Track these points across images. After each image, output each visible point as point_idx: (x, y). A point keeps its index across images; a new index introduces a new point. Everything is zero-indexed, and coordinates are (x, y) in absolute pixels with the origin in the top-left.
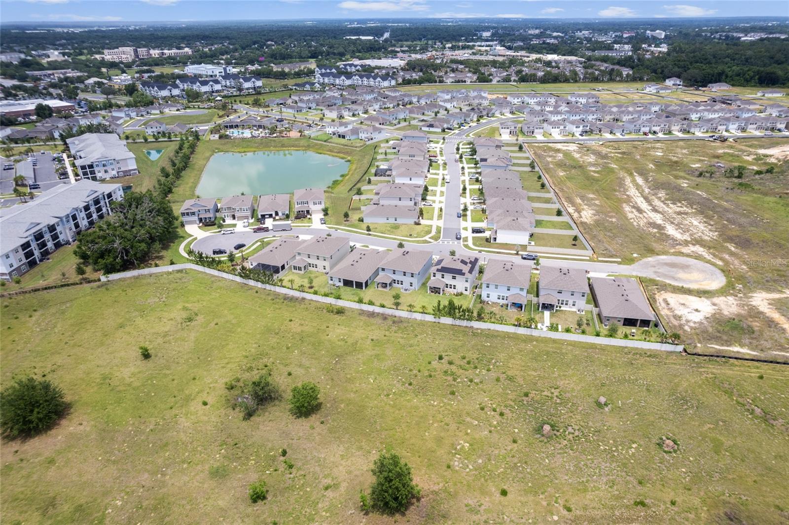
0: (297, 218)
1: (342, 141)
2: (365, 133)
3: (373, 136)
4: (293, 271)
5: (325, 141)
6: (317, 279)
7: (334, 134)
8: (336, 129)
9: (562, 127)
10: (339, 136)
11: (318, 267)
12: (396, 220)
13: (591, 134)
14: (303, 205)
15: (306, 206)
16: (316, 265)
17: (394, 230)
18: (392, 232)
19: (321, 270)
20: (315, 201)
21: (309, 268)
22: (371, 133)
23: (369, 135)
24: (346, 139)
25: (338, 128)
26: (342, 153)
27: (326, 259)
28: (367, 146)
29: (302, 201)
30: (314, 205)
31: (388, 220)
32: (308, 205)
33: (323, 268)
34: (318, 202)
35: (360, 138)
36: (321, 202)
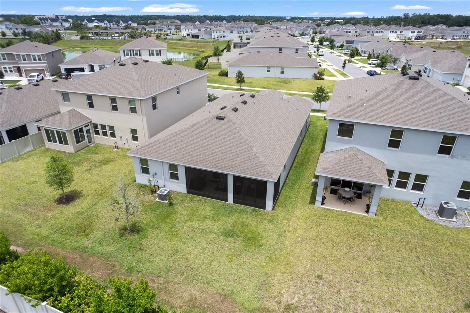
1: (195, 39)
2: (218, 32)
3: (225, 34)
4: (47, 143)
5: (180, 40)
6: (108, 167)
7: (188, 35)
8: (190, 31)
9: (399, 32)
10: (193, 36)
11: (116, 132)
12: (282, 72)
13: (425, 39)
14: (132, 56)
15: (138, 57)
16: (112, 128)
17: (283, 84)
18: (282, 86)
19: (125, 142)
20: (151, 49)
21: (95, 136)
22: (224, 32)
23: (222, 34)
24: (200, 38)
25: (192, 30)
26: (195, 47)
27: (137, 106)
28: (220, 42)
29: (131, 49)
30: (150, 56)
31: (269, 71)
32: (140, 57)
33: (130, 136)
34: (157, 51)
35: (213, 37)
36: (160, 51)
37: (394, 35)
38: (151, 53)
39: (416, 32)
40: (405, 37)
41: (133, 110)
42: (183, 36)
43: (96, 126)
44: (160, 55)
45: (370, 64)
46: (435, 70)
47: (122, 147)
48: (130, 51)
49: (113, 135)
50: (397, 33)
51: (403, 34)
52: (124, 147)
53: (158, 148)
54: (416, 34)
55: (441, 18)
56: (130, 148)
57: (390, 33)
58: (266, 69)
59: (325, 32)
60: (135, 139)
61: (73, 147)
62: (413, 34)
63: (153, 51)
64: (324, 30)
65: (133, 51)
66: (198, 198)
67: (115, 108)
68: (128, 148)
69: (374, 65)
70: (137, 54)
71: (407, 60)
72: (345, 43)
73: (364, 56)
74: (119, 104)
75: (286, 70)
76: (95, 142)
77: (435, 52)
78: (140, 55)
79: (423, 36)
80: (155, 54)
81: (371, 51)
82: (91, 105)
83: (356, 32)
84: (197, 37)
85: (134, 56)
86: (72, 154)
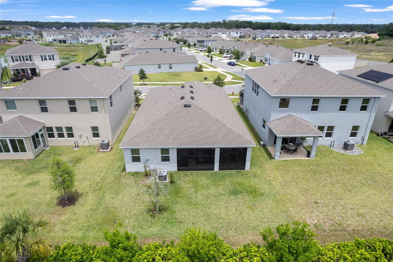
0: (14, 80)
1: (62, 44)
2: (85, 37)
3: (92, 39)
5: (47, 45)
6: (83, 165)
7: (54, 40)
9: (228, 33)
10: (60, 42)
11: (74, 132)
12: (171, 68)
13: (245, 38)
14: (23, 62)
15: (29, 62)
16: (69, 129)
17: (175, 77)
18: (176, 79)
19: (85, 139)
20: (43, 54)
21: (49, 139)
22: (91, 37)
23: (89, 38)
24: (67, 43)
25: (57, 36)
26: (66, 51)
27: (99, 105)
28: (88, 46)
29: (21, 54)
30: (43, 60)
31: (159, 67)
32: (32, 62)
33: (90, 133)
34: (49, 56)
35: (80, 42)
36: (53, 56)
37: (225, 35)
38: (44, 58)
39: (239, 33)
40: (233, 37)
41: (94, 109)
42: (48, 41)
43: (50, 129)
44: (54, 60)
45: (225, 57)
46: (273, 59)
47: (82, 145)
48: (19, 57)
49: (71, 135)
50: (227, 34)
51: (231, 34)
52: (84, 145)
53: (147, 137)
54: (239, 34)
55: (247, 24)
56: (91, 145)
57: (222, 34)
58: (157, 66)
59: (173, 34)
60: (96, 135)
61: (33, 153)
62: (237, 34)
63: (45, 56)
64: (172, 32)
65: (23, 57)
66: (189, 173)
67: (73, 109)
68: (89, 145)
69: (229, 58)
70: (27, 60)
71: (251, 53)
72: (196, 42)
73: (216, 52)
74: (78, 105)
75: (173, 66)
76: (49, 145)
77: (267, 47)
78: (31, 61)
79: (243, 36)
80: (48, 59)
81: (221, 47)
82: (44, 110)
83: (199, 34)
84: (65, 42)
85: (24, 61)
86: (33, 160)
